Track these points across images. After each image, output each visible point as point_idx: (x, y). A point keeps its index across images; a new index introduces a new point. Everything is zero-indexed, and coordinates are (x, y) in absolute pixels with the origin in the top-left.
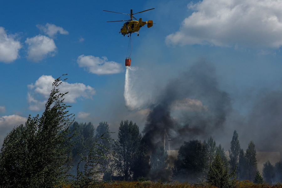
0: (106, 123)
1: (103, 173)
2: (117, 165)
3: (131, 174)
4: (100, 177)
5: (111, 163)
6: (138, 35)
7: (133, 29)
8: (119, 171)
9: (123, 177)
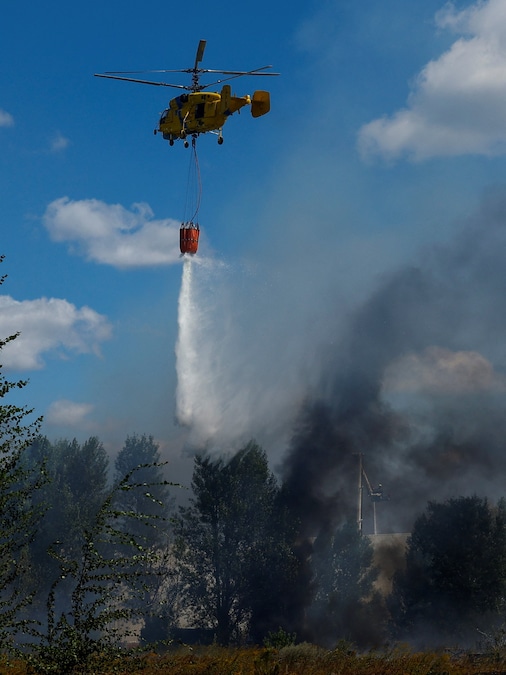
0: (148, 440)
1: (142, 620)
2: (190, 590)
3: (239, 619)
4: (131, 632)
5: (167, 582)
6: (221, 141)
7: (201, 123)
8: (199, 609)
9: (210, 632)
